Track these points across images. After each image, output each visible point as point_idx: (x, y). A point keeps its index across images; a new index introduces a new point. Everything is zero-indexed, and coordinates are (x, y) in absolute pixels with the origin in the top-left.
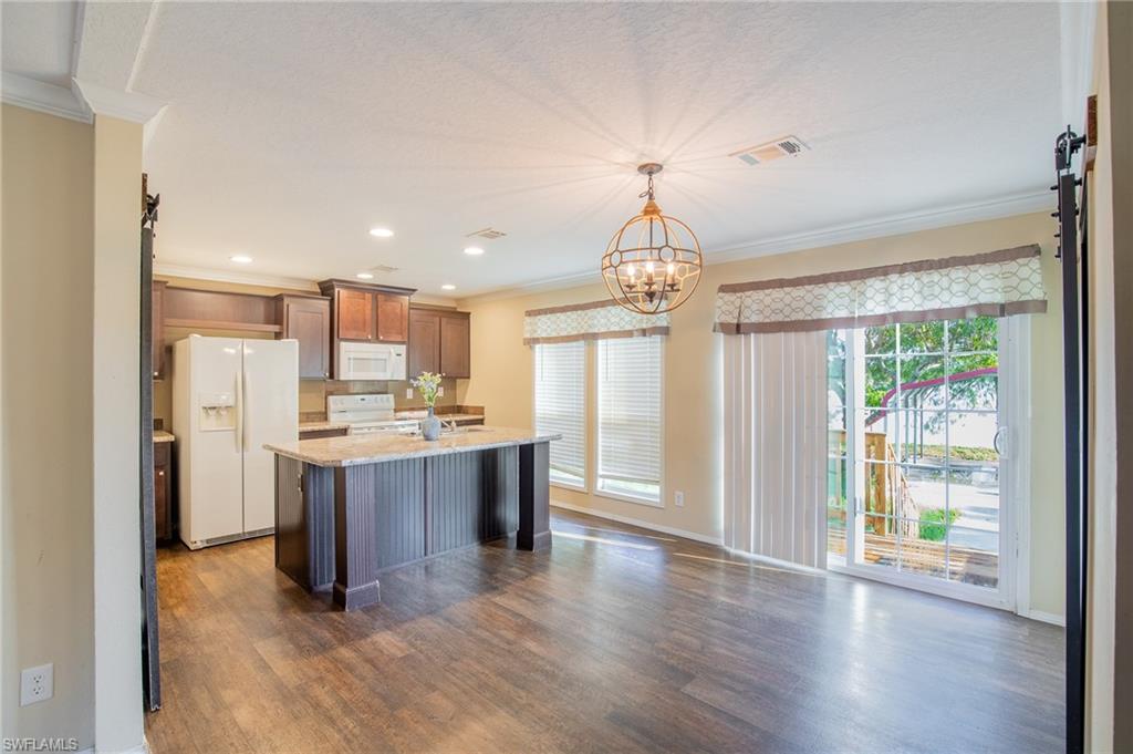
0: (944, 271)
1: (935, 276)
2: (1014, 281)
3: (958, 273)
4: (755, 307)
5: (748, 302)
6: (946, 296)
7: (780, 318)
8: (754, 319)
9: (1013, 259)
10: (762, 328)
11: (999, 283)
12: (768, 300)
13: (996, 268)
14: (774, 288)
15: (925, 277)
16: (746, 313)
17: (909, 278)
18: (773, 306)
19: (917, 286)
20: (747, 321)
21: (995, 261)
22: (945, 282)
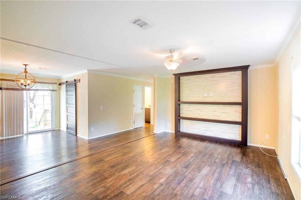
0: (45, 84)
1: (44, 84)
2: (54, 87)
3: (47, 85)
4: (5, 84)
5: (3, 83)
6: (45, 88)
7: (12, 87)
8: (5, 87)
9: (54, 84)
10: (7, 89)
11: (52, 87)
12: (9, 83)
13: (52, 85)
14: (11, 81)
15: (42, 84)
16: (3, 85)
17: (40, 84)
18: (10, 85)
19: (41, 85)
20: (3, 87)
21: (52, 84)
22: (45, 86)
